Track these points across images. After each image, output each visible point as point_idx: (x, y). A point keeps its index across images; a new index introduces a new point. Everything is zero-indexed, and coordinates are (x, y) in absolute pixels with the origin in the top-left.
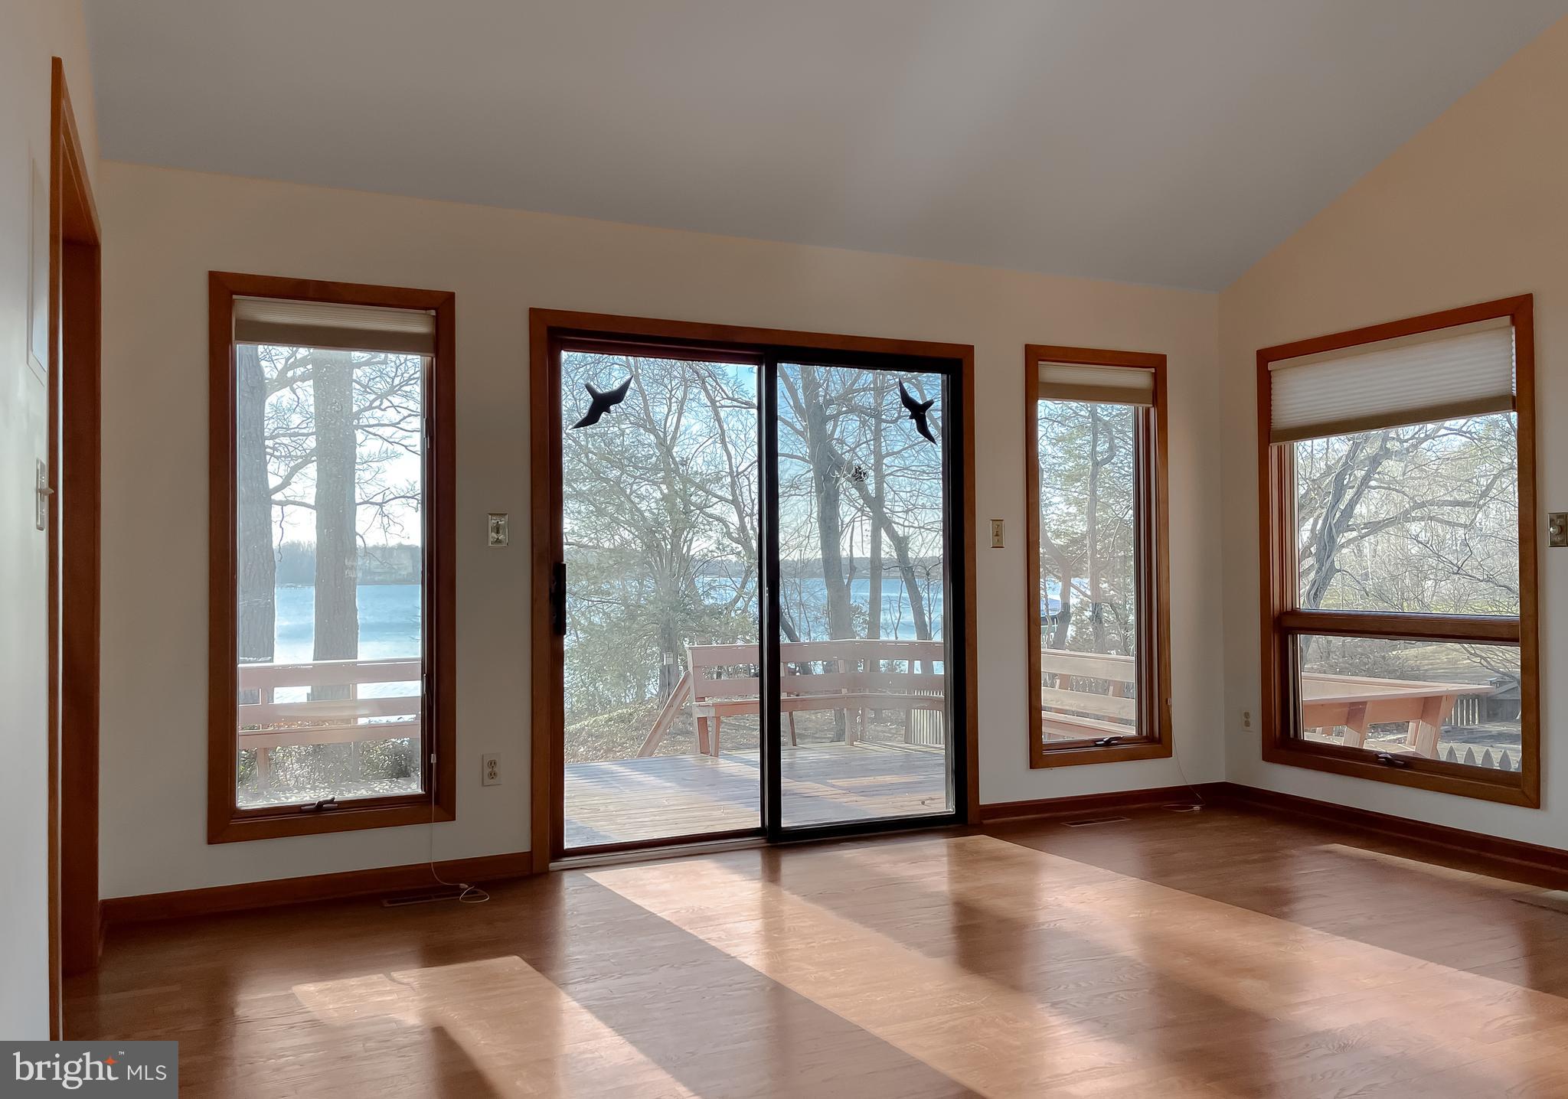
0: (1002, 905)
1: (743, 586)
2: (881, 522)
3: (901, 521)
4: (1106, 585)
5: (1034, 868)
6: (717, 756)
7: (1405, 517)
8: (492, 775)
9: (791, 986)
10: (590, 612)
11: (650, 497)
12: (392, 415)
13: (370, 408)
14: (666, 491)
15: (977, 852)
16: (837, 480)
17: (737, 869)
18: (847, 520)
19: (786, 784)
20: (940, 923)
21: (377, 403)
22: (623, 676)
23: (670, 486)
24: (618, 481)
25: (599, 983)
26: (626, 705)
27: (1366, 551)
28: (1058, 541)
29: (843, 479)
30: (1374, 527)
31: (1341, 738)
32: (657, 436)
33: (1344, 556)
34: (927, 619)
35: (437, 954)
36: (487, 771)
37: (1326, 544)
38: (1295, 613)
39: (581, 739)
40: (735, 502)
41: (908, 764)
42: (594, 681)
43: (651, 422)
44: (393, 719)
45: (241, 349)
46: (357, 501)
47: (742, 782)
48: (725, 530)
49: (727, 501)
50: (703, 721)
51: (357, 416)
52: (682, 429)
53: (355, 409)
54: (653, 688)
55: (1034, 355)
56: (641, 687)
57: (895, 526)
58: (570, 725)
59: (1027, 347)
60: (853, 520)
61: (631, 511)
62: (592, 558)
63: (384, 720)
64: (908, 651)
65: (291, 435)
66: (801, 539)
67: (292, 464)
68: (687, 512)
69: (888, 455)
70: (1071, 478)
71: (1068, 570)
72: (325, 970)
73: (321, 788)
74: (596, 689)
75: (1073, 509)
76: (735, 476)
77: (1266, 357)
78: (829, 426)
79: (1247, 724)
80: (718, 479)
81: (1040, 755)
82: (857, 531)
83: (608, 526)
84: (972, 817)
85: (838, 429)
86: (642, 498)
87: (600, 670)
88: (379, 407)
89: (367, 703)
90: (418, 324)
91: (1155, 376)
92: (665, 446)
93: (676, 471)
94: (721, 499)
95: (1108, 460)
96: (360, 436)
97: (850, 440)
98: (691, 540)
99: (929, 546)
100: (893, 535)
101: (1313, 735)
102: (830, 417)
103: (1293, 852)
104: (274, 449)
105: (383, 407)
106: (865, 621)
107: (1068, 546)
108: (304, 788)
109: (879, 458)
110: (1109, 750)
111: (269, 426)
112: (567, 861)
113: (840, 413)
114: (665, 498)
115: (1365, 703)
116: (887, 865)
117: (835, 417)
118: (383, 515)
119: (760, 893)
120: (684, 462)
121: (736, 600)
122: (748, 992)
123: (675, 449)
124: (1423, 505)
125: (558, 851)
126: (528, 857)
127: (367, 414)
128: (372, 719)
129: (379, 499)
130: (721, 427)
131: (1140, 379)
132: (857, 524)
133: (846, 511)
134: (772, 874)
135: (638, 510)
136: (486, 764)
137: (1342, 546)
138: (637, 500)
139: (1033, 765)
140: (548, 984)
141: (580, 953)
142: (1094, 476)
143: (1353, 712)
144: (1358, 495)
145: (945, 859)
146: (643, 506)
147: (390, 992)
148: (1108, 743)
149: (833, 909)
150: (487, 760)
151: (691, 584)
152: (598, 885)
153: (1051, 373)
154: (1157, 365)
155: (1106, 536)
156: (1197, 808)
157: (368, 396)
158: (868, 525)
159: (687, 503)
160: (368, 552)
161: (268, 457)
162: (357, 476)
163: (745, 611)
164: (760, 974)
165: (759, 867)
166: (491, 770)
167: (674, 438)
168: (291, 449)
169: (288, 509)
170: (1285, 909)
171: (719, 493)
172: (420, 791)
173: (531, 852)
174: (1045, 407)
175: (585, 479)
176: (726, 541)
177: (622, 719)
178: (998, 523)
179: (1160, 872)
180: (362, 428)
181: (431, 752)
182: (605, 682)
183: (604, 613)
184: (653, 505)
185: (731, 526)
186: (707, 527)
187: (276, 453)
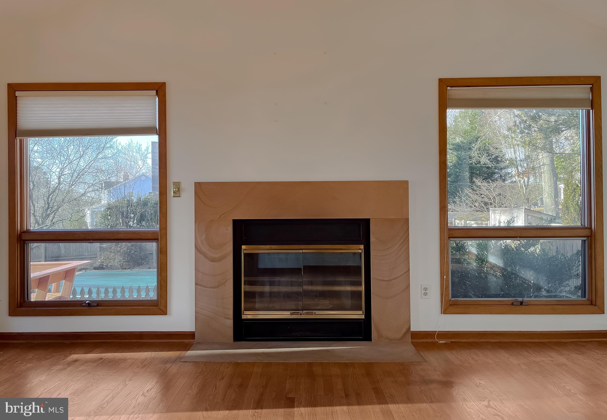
31: (48, 296)
38: (29, 232)
77: (14, 88)
101: (36, 296)
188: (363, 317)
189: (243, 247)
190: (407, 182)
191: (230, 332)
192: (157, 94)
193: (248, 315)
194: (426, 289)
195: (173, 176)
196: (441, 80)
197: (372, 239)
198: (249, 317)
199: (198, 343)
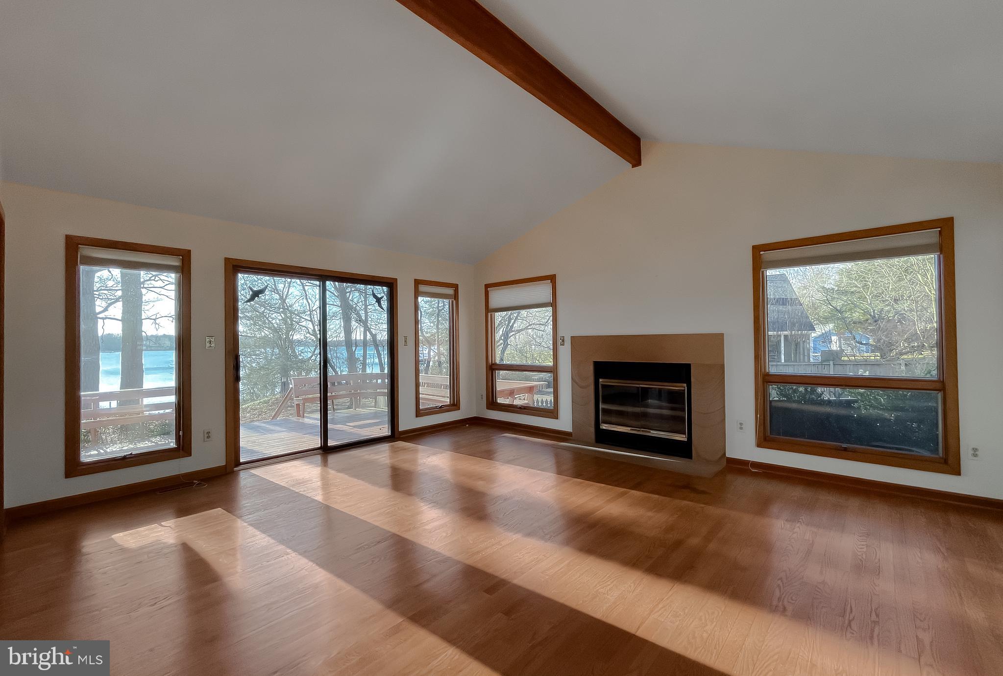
0: (406, 466)
1: (314, 352)
2: (367, 329)
3: (374, 328)
4: (442, 349)
5: (416, 451)
6: (304, 417)
7: (527, 328)
8: (208, 437)
9: (331, 505)
10: (251, 362)
11: (276, 319)
12: (160, 284)
13: (150, 280)
14: (283, 317)
15: (398, 448)
16: (351, 314)
17: (311, 463)
18: (354, 327)
19: (330, 426)
20: (386, 474)
21: (153, 278)
22: (266, 387)
23: (285, 314)
24: (264, 312)
25: (255, 514)
26: (267, 397)
27: (517, 337)
28: (427, 335)
29: (353, 314)
30: (519, 331)
31: (507, 401)
32: (280, 295)
33: (511, 340)
34: (383, 362)
35: (183, 512)
36: (206, 436)
37: (506, 336)
38: (495, 364)
39: (248, 411)
40: (311, 321)
41: (375, 415)
42: (253, 388)
43: (277, 290)
44: (162, 412)
45: (83, 268)
46: (143, 318)
47: (313, 426)
48: (307, 331)
49: (308, 320)
50: (298, 405)
51: (143, 283)
52: (290, 293)
53: (142, 280)
54: (278, 390)
55: (417, 282)
56: (273, 390)
57: (371, 329)
58: (243, 405)
59: (415, 280)
60: (357, 327)
61: (268, 323)
62: (251, 341)
63: (157, 412)
64: (377, 376)
65: (107, 290)
66: (337, 334)
67: (109, 302)
68: (292, 324)
69: (370, 305)
70: (431, 314)
71: (430, 343)
72: (126, 527)
73: (125, 442)
74: (254, 391)
75: (432, 325)
76: (311, 311)
77: (487, 286)
78: (348, 294)
79: (482, 398)
80: (304, 312)
81: (419, 413)
82: (358, 331)
83: (259, 329)
84: (396, 435)
85: (351, 296)
86: (273, 319)
87: (256, 384)
88: (154, 280)
89: (147, 406)
90: (175, 262)
91: (455, 290)
92: (283, 300)
93: (288, 309)
94: (306, 320)
95: (443, 309)
96: (144, 291)
97: (355, 300)
98: (293, 335)
99: (383, 336)
100: (371, 333)
101: (500, 400)
102: (348, 292)
103: (494, 437)
104: (99, 295)
105: (156, 280)
106: (361, 363)
107: (430, 337)
108: (116, 443)
109: (366, 306)
110: (441, 409)
111: (96, 286)
112: (241, 467)
113: (351, 291)
114: (283, 319)
115: (514, 390)
116: (367, 456)
117: (350, 292)
118: (156, 324)
119: (319, 472)
120: (291, 306)
121: (312, 356)
122: (315, 510)
123: (287, 300)
124: (531, 325)
125: (238, 463)
126: (225, 467)
127: (148, 282)
128: (151, 412)
129: (154, 317)
130: (306, 293)
131: (450, 291)
132: (358, 329)
133: (354, 324)
134: (325, 463)
135: (272, 323)
136: (205, 434)
137: (511, 336)
138: (271, 320)
139: (417, 416)
140: (234, 517)
141: (247, 503)
142: (438, 315)
143: (511, 393)
144: (514, 322)
145: (388, 451)
146: (274, 322)
147: (160, 531)
148: (441, 407)
149: (347, 474)
150: (206, 432)
151: (294, 351)
152: (255, 475)
153: (422, 288)
154: (456, 287)
155: (442, 333)
156: (467, 425)
157: (148, 275)
158: (362, 329)
159: (292, 321)
160: (148, 338)
161: (96, 299)
162: (143, 308)
163: (315, 360)
164: (320, 502)
165: (320, 462)
166: (208, 435)
167: (286, 296)
168: (108, 296)
169: (106, 321)
170: (491, 457)
171: (305, 317)
172: (175, 446)
173: (226, 465)
174: (420, 299)
175: (249, 311)
176: (308, 335)
177: (265, 402)
178: (406, 338)
179: (457, 449)
180: (145, 288)
181: (180, 430)
182: (258, 389)
183: (257, 362)
184: (278, 322)
185: (309, 329)
186: (300, 330)
187: (100, 297)
188: (686, 440)
189: (601, 380)
190: (722, 335)
191: (593, 436)
192: (551, 282)
193: (604, 427)
194: (741, 424)
195: (560, 333)
196: (754, 247)
197: (692, 380)
198: (604, 428)
199: (574, 440)
